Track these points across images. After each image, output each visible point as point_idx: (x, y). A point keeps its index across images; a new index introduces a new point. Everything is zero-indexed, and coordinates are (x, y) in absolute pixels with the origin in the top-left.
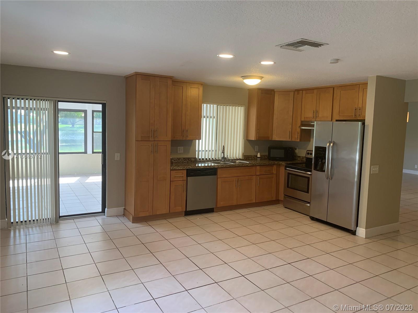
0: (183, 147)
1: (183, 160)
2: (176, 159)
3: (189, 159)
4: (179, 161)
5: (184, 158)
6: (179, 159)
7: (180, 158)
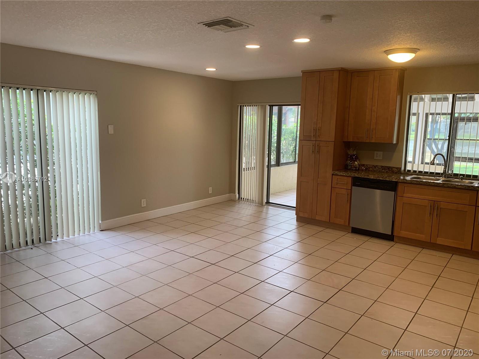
0: (382, 152)
1: (380, 168)
2: (371, 167)
3: (389, 168)
4: (375, 169)
5: (382, 167)
6: (375, 167)
7: (377, 166)
